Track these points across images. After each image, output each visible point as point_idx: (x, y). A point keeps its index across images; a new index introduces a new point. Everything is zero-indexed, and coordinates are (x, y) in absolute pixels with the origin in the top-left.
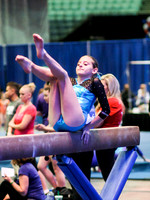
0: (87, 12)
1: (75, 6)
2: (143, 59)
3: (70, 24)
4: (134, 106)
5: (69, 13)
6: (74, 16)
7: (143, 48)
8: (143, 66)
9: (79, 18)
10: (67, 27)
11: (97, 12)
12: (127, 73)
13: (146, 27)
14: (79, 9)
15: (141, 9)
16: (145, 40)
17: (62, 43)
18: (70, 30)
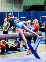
0: (32, 5)
1: (29, 3)
2: (44, 16)
3: (28, 7)
4: (42, 26)
5: (28, 5)
6: (29, 5)
7: (44, 13)
8: (44, 17)
9: (30, 6)
10: (27, 8)
11: (34, 5)
12: (41, 19)
13: (45, 8)
14: (30, 4)
15: (44, 4)
16: (45, 11)
17: (26, 12)
18: (28, 9)
